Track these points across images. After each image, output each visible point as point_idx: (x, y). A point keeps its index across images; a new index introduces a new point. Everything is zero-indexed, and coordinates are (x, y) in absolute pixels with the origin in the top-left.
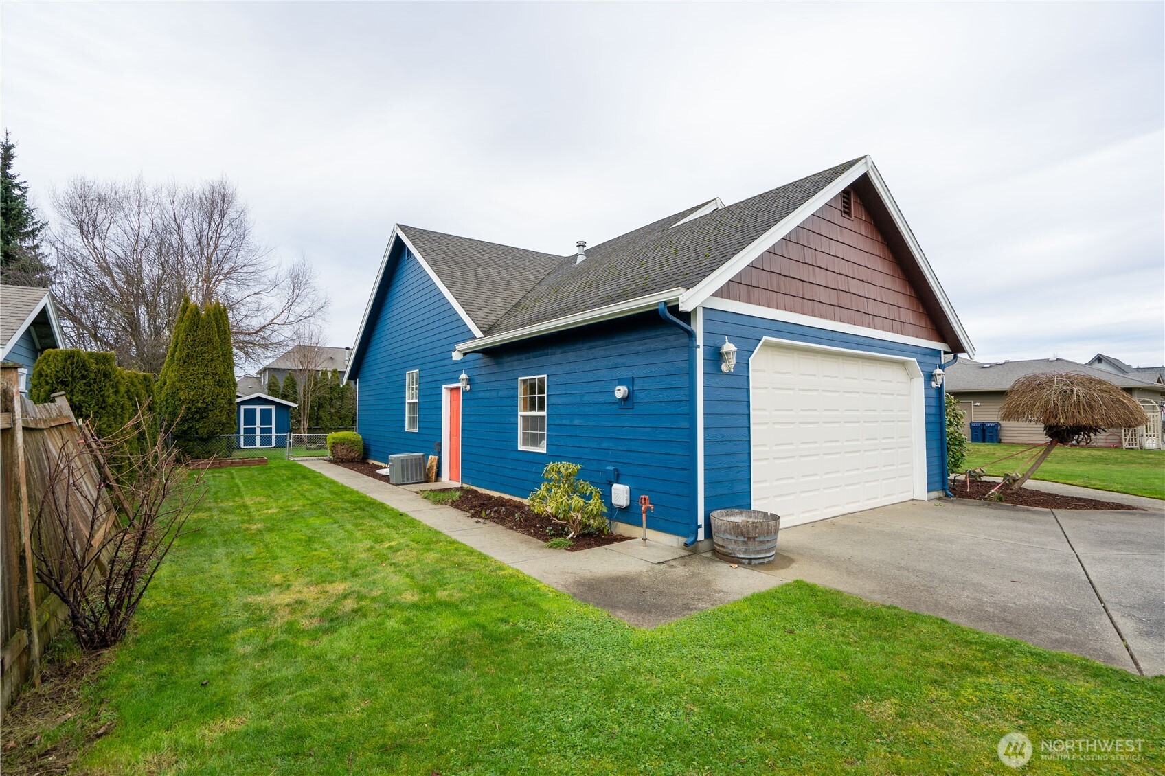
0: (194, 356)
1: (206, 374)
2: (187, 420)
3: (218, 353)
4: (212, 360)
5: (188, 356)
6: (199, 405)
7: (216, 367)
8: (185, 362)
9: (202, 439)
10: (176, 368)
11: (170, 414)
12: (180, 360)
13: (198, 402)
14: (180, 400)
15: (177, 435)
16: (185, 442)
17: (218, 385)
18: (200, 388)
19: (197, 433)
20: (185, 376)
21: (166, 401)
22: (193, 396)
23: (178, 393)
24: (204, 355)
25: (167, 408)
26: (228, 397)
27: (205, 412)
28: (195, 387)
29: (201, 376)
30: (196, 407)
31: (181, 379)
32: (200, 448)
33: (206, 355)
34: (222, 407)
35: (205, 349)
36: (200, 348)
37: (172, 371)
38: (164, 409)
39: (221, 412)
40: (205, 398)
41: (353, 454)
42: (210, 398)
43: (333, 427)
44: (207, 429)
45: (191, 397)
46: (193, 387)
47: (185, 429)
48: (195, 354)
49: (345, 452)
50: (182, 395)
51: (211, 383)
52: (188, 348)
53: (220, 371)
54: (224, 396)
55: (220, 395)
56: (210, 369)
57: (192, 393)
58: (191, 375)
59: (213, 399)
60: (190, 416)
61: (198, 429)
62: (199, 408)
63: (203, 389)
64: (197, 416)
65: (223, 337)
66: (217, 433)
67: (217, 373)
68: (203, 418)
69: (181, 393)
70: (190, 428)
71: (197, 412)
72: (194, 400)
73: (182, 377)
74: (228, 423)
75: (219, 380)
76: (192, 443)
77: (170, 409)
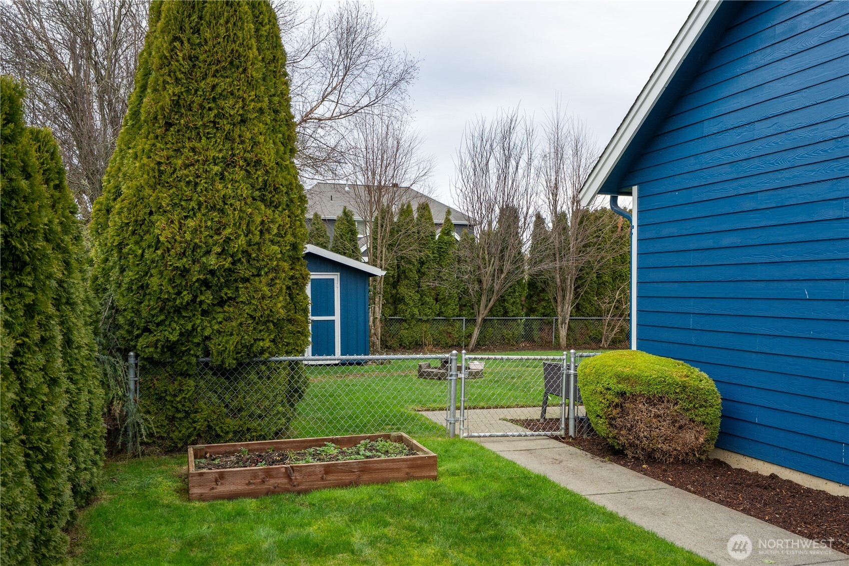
0: (195, 106)
1: (229, 163)
2: (178, 310)
3: (258, 99)
4: (243, 121)
5: (176, 104)
6: (212, 261)
7: (255, 144)
8: (169, 125)
9: (221, 371)
10: (142, 144)
11: (129, 289)
12: (156, 118)
13: (208, 252)
14: (158, 244)
15: (150, 360)
16: (172, 378)
17: (263, 200)
18: (213, 208)
19: (207, 353)
20: (169, 170)
21: (120, 246)
22: (195, 231)
23: (153, 223)
24: (221, 103)
25: (122, 270)
26: (290, 238)
27: (227, 284)
28: (200, 205)
29: (216, 169)
30: (204, 267)
31: (158, 180)
32: (215, 399)
33: (227, 104)
34: (275, 270)
35: (223, 85)
36: (210, 80)
37: (136, 157)
38: (114, 274)
39: (271, 285)
40: (228, 240)
41: (689, 437)
42: (242, 241)
43: (425, 318)
44: (235, 339)
45: (188, 236)
46: (193, 204)
47: (174, 338)
48: (198, 100)
49: (665, 428)
50: (162, 229)
51: (245, 190)
52: (177, 80)
53: (268, 152)
54: (278, 235)
55: (268, 230)
56: (239, 149)
57: (191, 223)
58: (187, 166)
59: (249, 243)
60: (187, 297)
61: (208, 338)
62: (212, 272)
63: (222, 211)
64: (207, 297)
65: (268, 55)
66: (262, 352)
67: (258, 162)
68: (222, 303)
69: (160, 221)
70: (187, 335)
71: (206, 284)
72: (196, 247)
73: (161, 173)
74: (290, 321)
75: (265, 183)
76: (192, 383)
77: (130, 275)
